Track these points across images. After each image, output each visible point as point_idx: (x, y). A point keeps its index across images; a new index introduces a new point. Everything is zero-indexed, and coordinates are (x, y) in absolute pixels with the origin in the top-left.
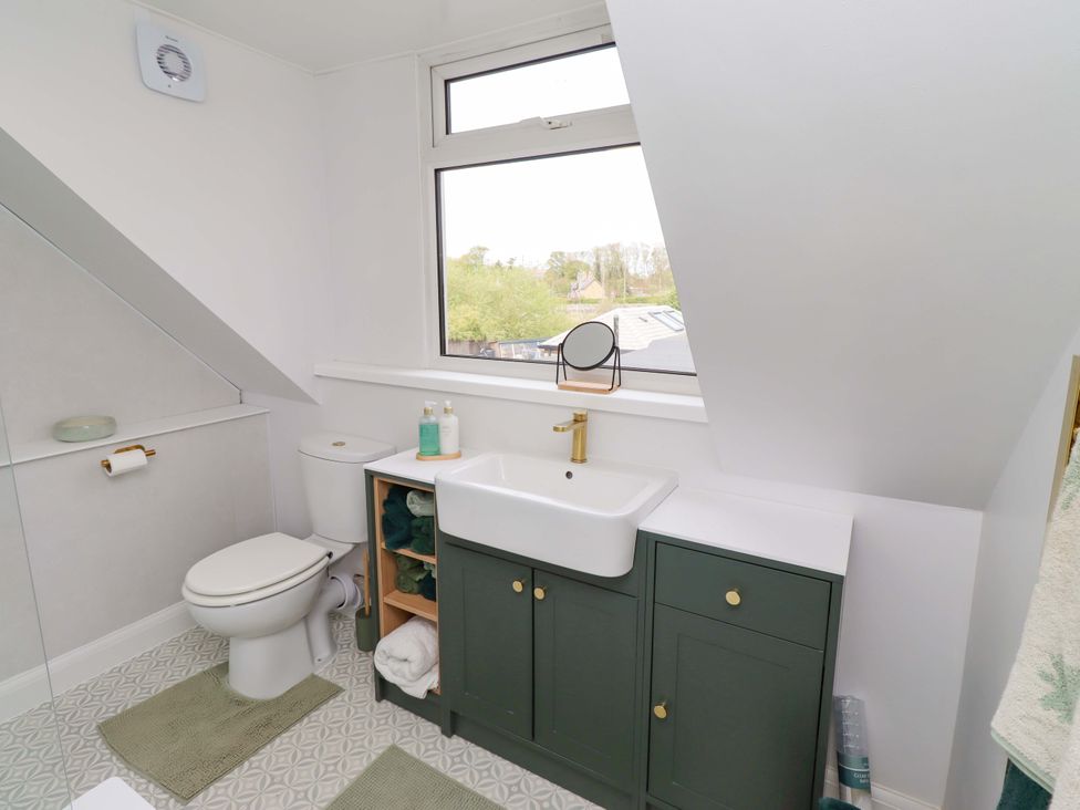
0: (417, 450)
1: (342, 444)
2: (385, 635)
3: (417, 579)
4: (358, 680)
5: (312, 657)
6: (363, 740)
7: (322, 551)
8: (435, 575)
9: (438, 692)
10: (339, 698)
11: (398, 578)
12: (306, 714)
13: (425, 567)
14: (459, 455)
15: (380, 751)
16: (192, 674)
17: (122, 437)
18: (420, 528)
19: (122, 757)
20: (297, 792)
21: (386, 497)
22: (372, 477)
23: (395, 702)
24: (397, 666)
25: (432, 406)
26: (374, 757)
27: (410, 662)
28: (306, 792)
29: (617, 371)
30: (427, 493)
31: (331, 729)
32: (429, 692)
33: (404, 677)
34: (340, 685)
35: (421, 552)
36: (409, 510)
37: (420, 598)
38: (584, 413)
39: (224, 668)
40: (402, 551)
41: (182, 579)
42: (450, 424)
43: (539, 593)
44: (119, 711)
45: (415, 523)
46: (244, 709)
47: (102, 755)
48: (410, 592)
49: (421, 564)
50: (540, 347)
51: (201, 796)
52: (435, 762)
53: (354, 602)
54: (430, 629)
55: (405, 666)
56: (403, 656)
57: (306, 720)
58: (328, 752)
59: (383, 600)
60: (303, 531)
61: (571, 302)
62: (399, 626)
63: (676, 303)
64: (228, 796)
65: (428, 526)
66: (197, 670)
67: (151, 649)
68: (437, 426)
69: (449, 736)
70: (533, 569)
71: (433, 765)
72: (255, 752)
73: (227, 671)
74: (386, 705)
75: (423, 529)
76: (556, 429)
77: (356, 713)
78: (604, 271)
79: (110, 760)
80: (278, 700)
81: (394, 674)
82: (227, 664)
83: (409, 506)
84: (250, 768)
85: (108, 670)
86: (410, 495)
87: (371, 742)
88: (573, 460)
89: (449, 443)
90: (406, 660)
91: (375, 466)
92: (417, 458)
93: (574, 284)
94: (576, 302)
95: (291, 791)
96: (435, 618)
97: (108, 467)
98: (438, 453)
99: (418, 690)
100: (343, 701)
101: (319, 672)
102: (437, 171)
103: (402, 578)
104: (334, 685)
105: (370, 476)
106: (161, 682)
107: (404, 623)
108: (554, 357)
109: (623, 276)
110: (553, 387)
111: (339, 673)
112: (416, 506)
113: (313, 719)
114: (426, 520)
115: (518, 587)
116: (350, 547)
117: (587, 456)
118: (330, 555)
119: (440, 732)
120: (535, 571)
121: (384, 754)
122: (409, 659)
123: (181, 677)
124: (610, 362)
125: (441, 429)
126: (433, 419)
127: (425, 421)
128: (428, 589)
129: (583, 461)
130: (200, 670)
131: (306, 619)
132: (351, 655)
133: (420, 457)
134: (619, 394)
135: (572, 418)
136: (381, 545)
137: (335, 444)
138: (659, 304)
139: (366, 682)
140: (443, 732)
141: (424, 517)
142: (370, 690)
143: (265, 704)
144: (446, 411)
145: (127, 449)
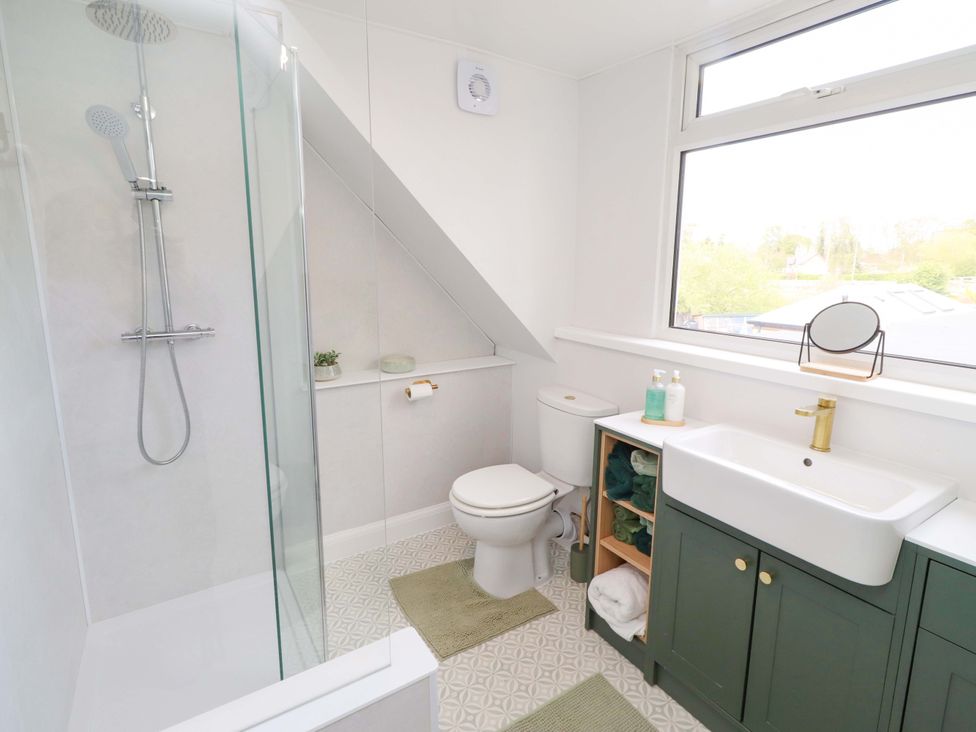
0: (642, 413)
1: (573, 398)
2: (599, 574)
3: (633, 531)
4: (571, 605)
5: (535, 575)
6: (573, 658)
7: (550, 487)
8: (651, 531)
9: (645, 641)
10: (554, 616)
11: (615, 525)
12: (529, 620)
13: (641, 522)
14: (682, 424)
15: (589, 675)
16: (448, 561)
17: (419, 372)
18: (640, 485)
19: (403, 609)
20: (520, 684)
21: (611, 451)
22: (600, 431)
23: (602, 635)
24: (608, 605)
25: (661, 374)
26: (582, 679)
27: (620, 605)
28: (527, 686)
29: (879, 358)
30: (652, 455)
31: (547, 640)
32: (635, 637)
33: (614, 616)
34: (556, 605)
35: (640, 507)
36: (632, 468)
37: (633, 549)
38: (834, 399)
39: (470, 563)
40: (621, 503)
41: (448, 486)
42: (677, 393)
43: (765, 578)
44: (402, 574)
45: (636, 480)
46: (483, 600)
47: (392, 603)
48: (624, 541)
49: (637, 518)
50: (749, 323)
51: (452, 658)
52: (636, 703)
53: (570, 535)
54: (641, 579)
55: (615, 607)
56: (615, 597)
57: (528, 625)
58: (545, 660)
59: (601, 542)
60: (534, 467)
61: (785, 278)
62: (611, 569)
63: (924, 281)
64: (470, 666)
65: (649, 485)
66: (451, 559)
67: (421, 533)
68: (663, 395)
69: (652, 685)
70: (760, 551)
71: (636, 706)
72: (491, 638)
73: (473, 565)
74: (593, 635)
75: (643, 487)
76: (797, 412)
77: (568, 633)
78: (829, 246)
79: (395, 608)
80: (508, 602)
81: (605, 611)
82: (473, 560)
83: (633, 464)
84: (486, 650)
85: (396, 542)
86: (634, 453)
87: (580, 663)
88: (813, 447)
89: (674, 410)
90: (616, 602)
91: (604, 422)
92: (642, 421)
93: (790, 259)
94: (792, 277)
95: (515, 682)
96: (648, 572)
97: (409, 394)
98: (662, 418)
99: (626, 632)
100: (557, 619)
101: (540, 588)
102: (683, 154)
103: (618, 526)
104: (550, 602)
105: (600, 430)
106: (428, 561)
107: (616, 567)
108: (798, 336)
109: (852, 250)
110: (794, 368)
111: (554, 594)
112: (639, 466)
113: (534, 626)
114: (647, 480)
115: (741, 565)
116: (572, 488)
117: (831, 446)
118: (556, 492)
119: (642, 678)
120: (761, 554)
121: (592, 678)
122: (620, 601)
123: (441, 562)
124: (872, 347)
125: (667, 397)
126: (660, 386)
127: (653, 388)
128: (642, 542)
129: (826, 449)
130: (453, 560)
131: (533, 541)
132: (564, 581)
133: (644, 420)
134: (878, 383)
135: (817, 403)
136: (603, 493)
137: (567, 398)
138: (900, 282)
139: (576, 609)
140: (646, 678)
141: (645, 476)
142: (581, 618)
143: (497, 601)
144: (674, 380)
145: (421, 382)
